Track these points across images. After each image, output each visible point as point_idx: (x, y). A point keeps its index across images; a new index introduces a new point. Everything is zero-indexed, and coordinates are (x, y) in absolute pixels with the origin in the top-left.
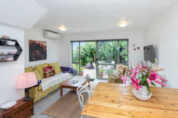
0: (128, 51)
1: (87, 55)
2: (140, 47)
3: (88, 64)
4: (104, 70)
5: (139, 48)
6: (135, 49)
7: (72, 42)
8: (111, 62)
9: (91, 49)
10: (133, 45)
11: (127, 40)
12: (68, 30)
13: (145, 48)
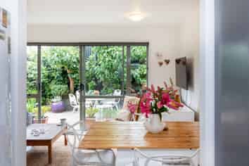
0: (147, 68)
1: (50, 78)
2: (170, 59)
3: (54, 100)
4: (96, 111)
5: (167, 62)
6: (161, 64)
8: (113, 92)
9: (62, 62)
11: (147, 44)
13: (178, 61)
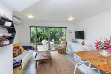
5: (71, 32)
6: (70, 33)
7: (30, 27)
10: (69, 31)
12: (34, 17)
13: (75, 32)
